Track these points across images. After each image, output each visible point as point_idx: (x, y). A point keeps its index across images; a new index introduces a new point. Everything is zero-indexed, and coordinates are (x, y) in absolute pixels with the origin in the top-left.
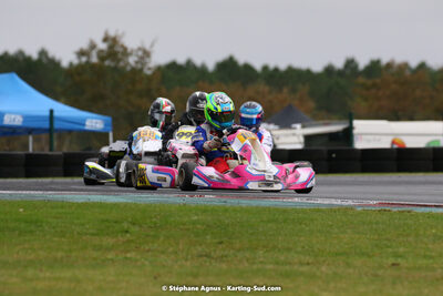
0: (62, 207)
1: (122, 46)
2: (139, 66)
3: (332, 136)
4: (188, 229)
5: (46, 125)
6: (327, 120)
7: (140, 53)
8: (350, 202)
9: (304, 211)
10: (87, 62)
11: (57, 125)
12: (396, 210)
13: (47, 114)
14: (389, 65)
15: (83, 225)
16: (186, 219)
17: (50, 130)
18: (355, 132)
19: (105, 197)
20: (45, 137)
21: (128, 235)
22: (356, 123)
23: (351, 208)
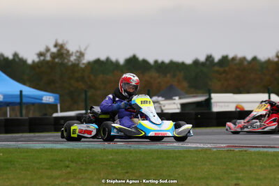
0: (27, 152)
1: (66, 50)
2: (77, 62)
3: (198, 104)
4: (106, 165)
5: (18, 100)
6: (195, 94)
7: (78, 54)
8: (209, 146)
9: (179, 152)
10: (44, 60)
11: (25, 100)
12: (237, 150)
13: (19, 93)
14: (234, 59)
15: (40, 163)
16: (105, 158)
17: (21, 104)
18: (212, 101)
19: (54, 145)
20: (17, 107)
21: (69, 169)
22: (213, 95)
23: (210, 149)
